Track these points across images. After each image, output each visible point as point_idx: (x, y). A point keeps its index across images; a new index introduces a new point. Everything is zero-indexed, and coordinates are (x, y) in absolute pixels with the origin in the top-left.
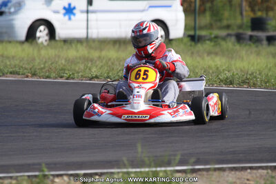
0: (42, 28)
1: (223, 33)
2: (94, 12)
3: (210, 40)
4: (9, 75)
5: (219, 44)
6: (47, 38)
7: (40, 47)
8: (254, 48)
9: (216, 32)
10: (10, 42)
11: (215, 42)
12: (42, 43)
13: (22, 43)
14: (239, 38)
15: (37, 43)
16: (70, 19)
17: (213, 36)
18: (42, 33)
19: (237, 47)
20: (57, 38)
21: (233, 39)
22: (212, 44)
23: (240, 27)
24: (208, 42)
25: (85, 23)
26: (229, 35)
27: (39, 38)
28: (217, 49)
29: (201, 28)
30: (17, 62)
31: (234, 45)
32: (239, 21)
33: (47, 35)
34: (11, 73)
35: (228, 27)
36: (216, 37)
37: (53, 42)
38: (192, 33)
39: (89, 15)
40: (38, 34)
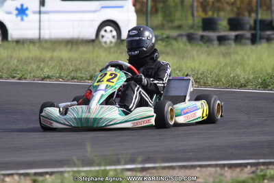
1: (175, 33)
2: (46, 13)
3: (162, 40)
5: (171, 44)
8: (204, 48)
9: (167, 33)
11: (167, 42)
14: (190, 38)
16: (22, 20)
17: (164, 36)
19: (189, 47)
20: (9, 39)
21: (185, 39)
22: (164, 44)
23: (192, 27)
24: (160, 42)
25: (37, 24)
26: (181, 35)
28: (168, 49)
31: (186, 45)
32: (190, 22)
35: (179, 27)
36: (168, 37)
39: (42, 15)
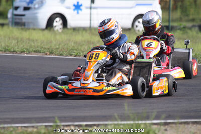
0: (58, 19)
1: (190, 24)
3: (180, 29)
4: (33, 53)
5: (187, 32)
6: (61, 26)
7: (55, 33)
9: (184, 24)
10: (34, 29)
11: (184, 30)
12: (57, 30)
13: (43, 30)
15: (54, 30)
16: (78, 13)
17: (182, 26)
18: (58, 23)
19: (200, 34)
20: (69, 27)
21: (197, 29)
22: (181, 32)
24: (179, 31)
25: (89, 16)
26: (194, 26)
27: (55, 26)
28: (185, 36)
29: (174, 21)
30: (39, 44)
31: (197, 33)
33: (61, 24)
34: (35, 51)
35: (193, 20)
36: (185, 27)
37: (66, 30)
38: (167, 24)
39: (93, 10)
40: (55, 24)
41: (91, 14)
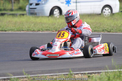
0: (56, 10)
2: (79, 2)
4: (45, 31)
10: (42, 17)
16: (68, 6)
20: (63, 14)
27: (55, 14)
33: (59, 13)
40: (55, 13)
41: (76, 6)
